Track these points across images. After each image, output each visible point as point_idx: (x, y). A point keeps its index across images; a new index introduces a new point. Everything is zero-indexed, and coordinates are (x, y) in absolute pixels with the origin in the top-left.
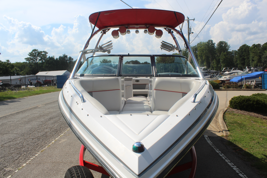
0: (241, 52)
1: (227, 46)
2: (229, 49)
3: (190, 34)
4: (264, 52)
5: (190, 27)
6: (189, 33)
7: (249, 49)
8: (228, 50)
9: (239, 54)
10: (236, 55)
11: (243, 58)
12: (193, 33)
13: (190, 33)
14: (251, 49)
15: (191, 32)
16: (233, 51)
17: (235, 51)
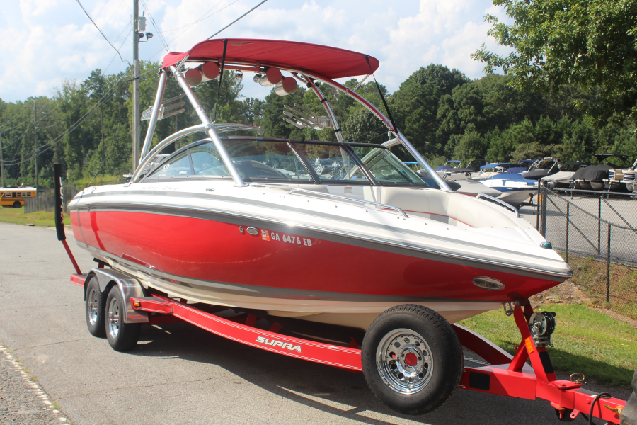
0: (277, 105)
1: (233, 84)
2: (240, 93)
3: (141, 39)
4: (348, 112)
5: (140, 15)
6: (136, 33)
7: (302, 96)
8: (236, 96)
9: (270, 112)
10: (258, 114)
11: (283, 126)
12: (149, 35)
13: (142, 36)
14: (308, 97)
15: (144, 33)
16: (248, 100)
17: (257, 100)
